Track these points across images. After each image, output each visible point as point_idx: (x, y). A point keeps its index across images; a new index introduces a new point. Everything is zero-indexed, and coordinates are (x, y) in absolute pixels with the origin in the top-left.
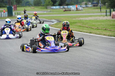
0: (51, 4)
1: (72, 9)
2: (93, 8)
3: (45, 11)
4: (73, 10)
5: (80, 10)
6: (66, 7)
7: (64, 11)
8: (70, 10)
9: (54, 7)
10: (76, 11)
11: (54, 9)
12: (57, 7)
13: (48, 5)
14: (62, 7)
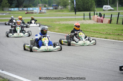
0: (8, 5)
1: (34, 12)
2: (54, 10)
3: (3, 14)
4: (36, 13)
5: (44, 13)
6: (25, 9)
7: (26, 14)
8: (33, 13)
9: (12, 9)
10: (39, 13)
11: (13, 11)
12: (16, 9)
13: (4, 7)
14: (21, 9)
